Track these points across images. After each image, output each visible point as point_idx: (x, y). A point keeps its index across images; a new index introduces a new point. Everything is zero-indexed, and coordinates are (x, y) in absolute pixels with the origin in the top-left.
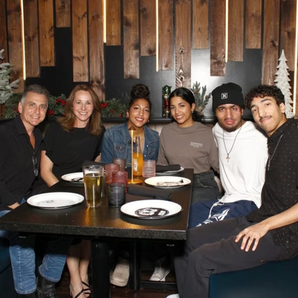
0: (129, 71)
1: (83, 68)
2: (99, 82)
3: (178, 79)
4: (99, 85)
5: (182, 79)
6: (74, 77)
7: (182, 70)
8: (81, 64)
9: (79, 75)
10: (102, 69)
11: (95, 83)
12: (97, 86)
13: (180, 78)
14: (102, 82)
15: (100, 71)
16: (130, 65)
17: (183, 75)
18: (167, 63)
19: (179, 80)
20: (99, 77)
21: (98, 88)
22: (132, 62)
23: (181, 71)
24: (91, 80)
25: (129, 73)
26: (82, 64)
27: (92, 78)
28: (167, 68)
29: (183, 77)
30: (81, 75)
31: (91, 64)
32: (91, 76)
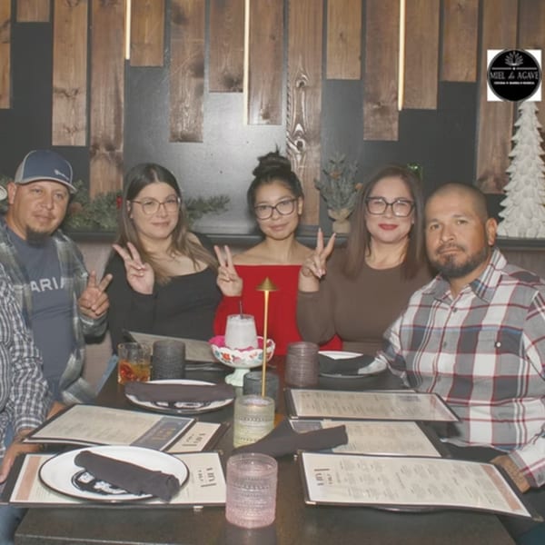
0: (179, 125)
1: (76, 113)
2: (110, 148)
3: (291, 145)
4: (112, 155)
5: (300, 145)
6: (54, 135)
7: (302, 126)
8: (70, 105)
9: (66, 131)
10: (120, 119)
11: (103, 150)
12: (106, 157)
13: (296, 143)
14: (119, 148)
15: (115, 123)
16: (184, 110)
17: (303, 137)
18: (267, 108)
19: (295, 148)
20: (112, 137)
21: (110, 162)
22: (187, 106)
23: (299, 127)
24: (92, 142)
25: (180, 130)
26: (73, 106)
27: (95, 138)
28: (268, 121)
29: (303, 141)
30: (69, 132)
31: (94, 106)
32: (93, 134)
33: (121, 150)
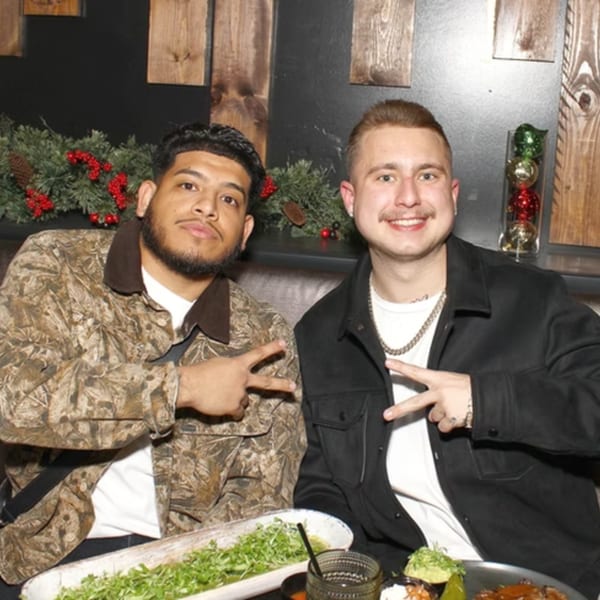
0: (369, 53)
1: (190, 29)
2: (246, 90)
3: (569, 100)
4: (248, 104)
5: (585, 101)
6: (152, 66)
7: (592, 65)
8: (180, 13)
9: (172, 58)
10: (264, 46)
11: (233, 93)
12: (238, 105)
13: (578, 95)
14: (261, 93)
15: (256, 46)
16: (379, 28)
17: (592, 86)
18: (530, 30)
19: (575, 105)
20: (250, 71)
21: (244, 116)
22: (385, 20)
23: (585, 69)
24: (215, 79)
25: (370, 63)
26: (185, 15)
27: (221, 71)
28: (530, 53)
29: (590, 93)
30: (177, 58)
31: (221, 16)
32: (216, 66)
33: (264, 95)
